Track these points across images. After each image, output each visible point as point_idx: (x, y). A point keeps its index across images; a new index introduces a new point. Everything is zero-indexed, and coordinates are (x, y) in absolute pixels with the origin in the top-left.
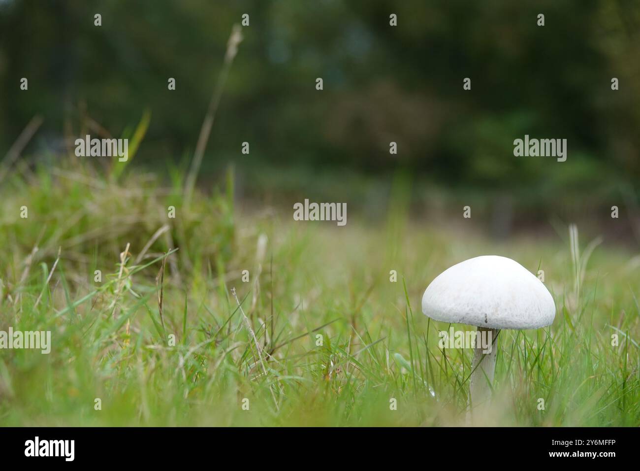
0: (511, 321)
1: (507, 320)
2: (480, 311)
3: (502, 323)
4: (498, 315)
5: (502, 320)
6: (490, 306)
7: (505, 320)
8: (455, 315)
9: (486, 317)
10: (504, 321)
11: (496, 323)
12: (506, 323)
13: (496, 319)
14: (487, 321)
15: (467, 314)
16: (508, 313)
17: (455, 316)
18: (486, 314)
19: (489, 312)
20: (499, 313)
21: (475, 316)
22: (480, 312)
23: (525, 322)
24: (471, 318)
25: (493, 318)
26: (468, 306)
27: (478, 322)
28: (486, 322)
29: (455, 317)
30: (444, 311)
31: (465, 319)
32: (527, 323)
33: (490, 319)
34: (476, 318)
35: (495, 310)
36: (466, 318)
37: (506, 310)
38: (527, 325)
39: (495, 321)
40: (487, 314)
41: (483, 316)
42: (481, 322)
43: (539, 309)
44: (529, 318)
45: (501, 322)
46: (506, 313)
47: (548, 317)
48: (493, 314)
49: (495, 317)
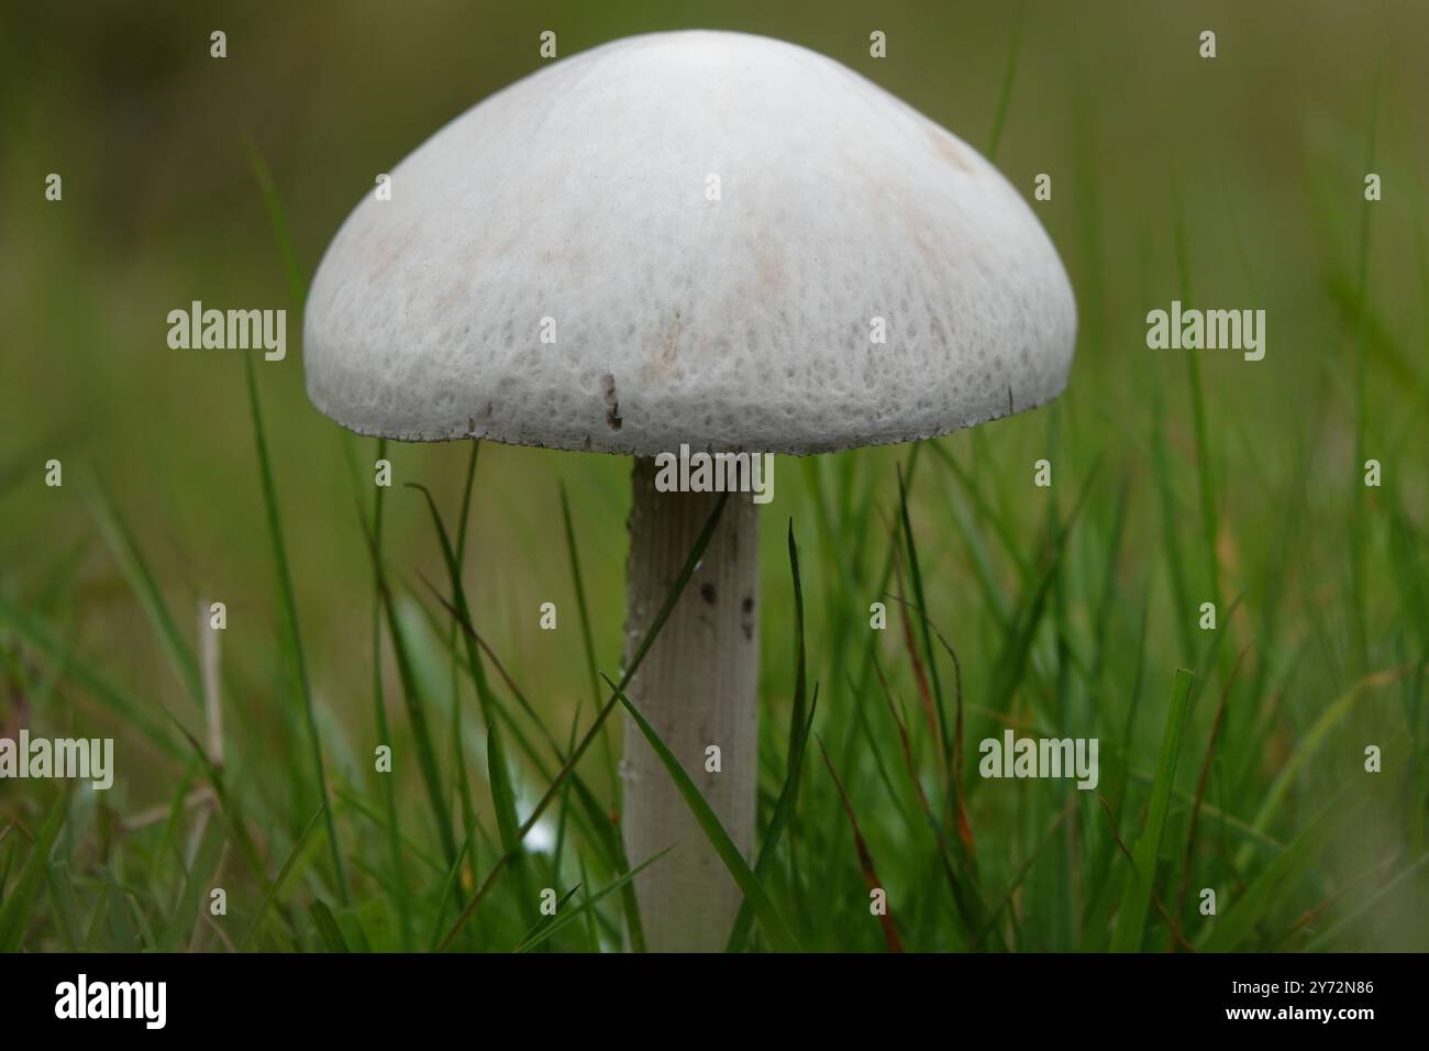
0: (759, 410)
1: (736, 401)
2: (575, 360)
3: (708, 421)
4: (680, 376)
5: (705, 407)
6: (632, 329)
7: (720, 404)
8: (443, 395)
9: (611, 392)
10: (714, 412)
11: (675, 423)
12: (729, 420)
13: (671, 404)
14: (621, 414)
15: (506, 383)
16: (739, 363)
17: (444, 402)
18: (610, 379)
19: (625, 363)
20: (682, 363)
21: (551, 395)
22: (576, 371)
23: (844, 408)
24: (531, 406)
25: (652, 395)
26: (510, 339)
27: (573, 425)
28: (616, 422)
29: (443, 407)
30: (388, 377)
31: (496, 416)
32: (858, 412)
33: (635, 406)
34: (556, 404)
35: (660, 352)
36: (502, 404)
37: (723, 345)
38: (861, 421)
39: (667, 412)
40: (615, 376)
41: (595, 389)
42: (586, 425)
43: (935, 325)
44: (868, 379)
45: (702, 417)
46: (727, 364)
47: (998, 364)
48: (648, 373)
49: (664, 392)
